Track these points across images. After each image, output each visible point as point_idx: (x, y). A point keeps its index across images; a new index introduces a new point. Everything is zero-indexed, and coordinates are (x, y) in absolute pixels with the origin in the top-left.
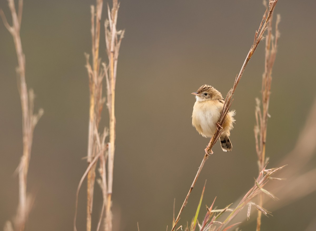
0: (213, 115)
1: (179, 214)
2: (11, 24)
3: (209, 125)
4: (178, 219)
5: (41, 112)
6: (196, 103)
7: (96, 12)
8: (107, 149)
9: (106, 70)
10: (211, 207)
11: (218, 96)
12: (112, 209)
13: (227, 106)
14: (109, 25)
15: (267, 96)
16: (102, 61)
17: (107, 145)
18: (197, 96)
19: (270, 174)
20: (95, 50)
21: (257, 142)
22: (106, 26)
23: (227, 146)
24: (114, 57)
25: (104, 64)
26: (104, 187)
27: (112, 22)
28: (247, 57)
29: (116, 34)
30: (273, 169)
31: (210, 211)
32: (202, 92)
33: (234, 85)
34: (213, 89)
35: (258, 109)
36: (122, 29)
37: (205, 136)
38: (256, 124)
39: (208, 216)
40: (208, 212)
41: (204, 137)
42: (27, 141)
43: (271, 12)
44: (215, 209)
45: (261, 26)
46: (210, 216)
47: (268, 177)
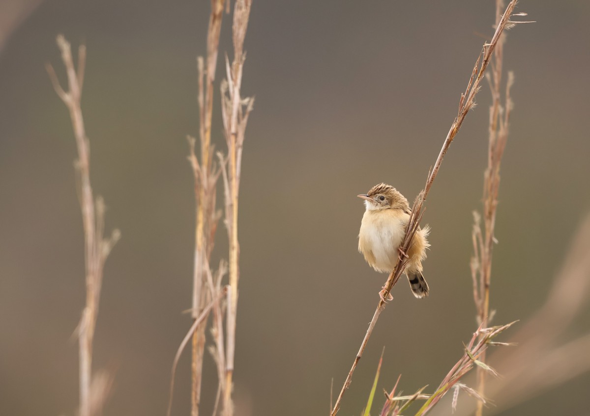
0: (393, 234)
1: (338, 401)
2: (66, 88)
3: (386, 251)
4: (336, 409)
5: (117, 235)
6: (366, 214)
7: (206, 68)
8: (225, 296)
9: (223, 164)
10: (392, 393)
11: (402, 203)
12: (233, 396)
13: (415, 220)
14: (228, 89)
15: (491, 207)
16: (217, 149)
17: (226, 290)
18: (368, 200)
19: (490, 337)
20: (205, 131)
21: (475, 284)
22: (223, 90)
23: (421, 289)
24: (236, 142)
25: (220, 155)
26: (220, 359)
27: (234, 85)
28: (448, 137)
29: (240, 104)
30: (495, 327)
31: (390, 398)
32: (375, 194)
33: (427, 184)
34: (395, 192)
35: (477, 229)
36: (250, 96)
37: (380, 270)
38: (474, 255)
39: (388, 406)
40: (387, 400)
41: (378, 272)
42: (93, 284)
43: (486, 61)
44: (400, 394)
45: (469, 85)
46: (390, 407)
47: (487, 342)
